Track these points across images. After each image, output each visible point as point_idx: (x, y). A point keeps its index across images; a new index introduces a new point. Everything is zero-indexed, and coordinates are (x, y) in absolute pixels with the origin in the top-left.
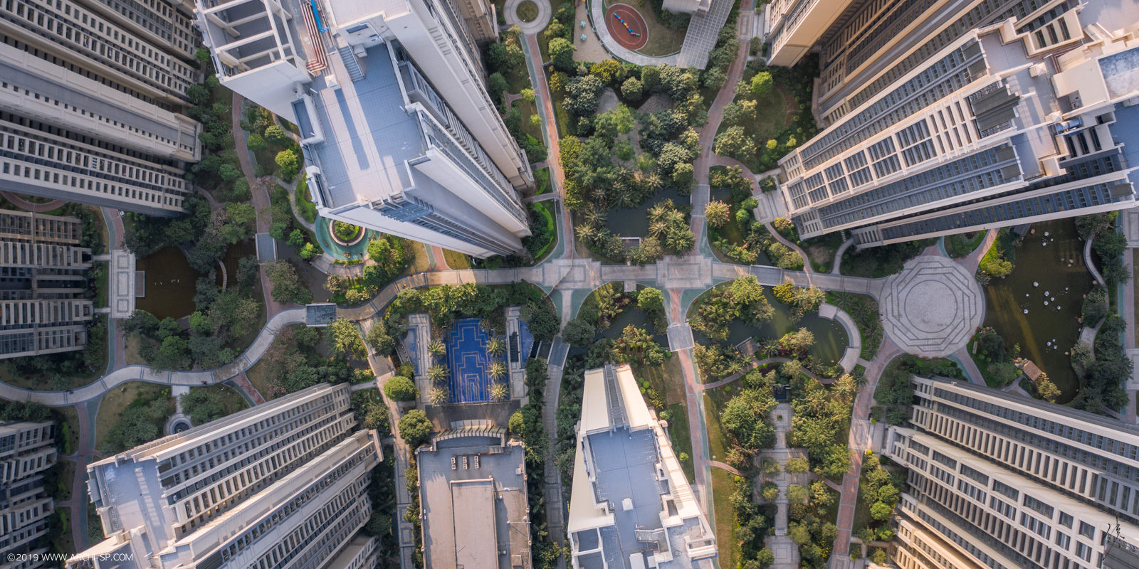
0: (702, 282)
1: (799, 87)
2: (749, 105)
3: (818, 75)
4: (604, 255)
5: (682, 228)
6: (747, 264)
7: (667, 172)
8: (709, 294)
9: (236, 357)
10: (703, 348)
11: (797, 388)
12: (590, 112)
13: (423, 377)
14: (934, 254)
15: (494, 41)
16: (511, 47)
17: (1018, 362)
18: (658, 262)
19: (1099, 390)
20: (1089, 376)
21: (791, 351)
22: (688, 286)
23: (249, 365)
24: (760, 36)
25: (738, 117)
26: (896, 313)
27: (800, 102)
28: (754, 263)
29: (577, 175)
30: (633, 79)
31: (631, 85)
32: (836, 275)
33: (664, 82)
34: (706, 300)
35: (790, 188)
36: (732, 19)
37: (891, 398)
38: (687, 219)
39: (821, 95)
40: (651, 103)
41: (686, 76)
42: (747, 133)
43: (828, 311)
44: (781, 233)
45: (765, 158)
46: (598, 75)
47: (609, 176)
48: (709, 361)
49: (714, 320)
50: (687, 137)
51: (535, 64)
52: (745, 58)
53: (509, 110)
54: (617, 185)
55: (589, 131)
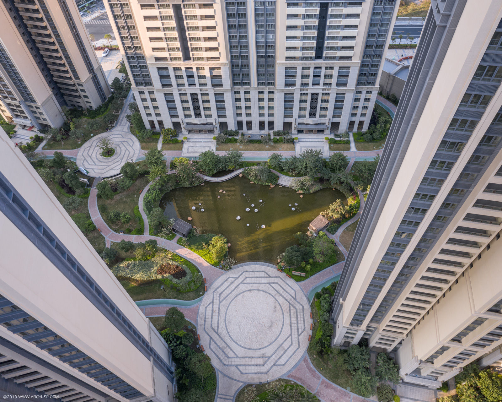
20: (321, 180)
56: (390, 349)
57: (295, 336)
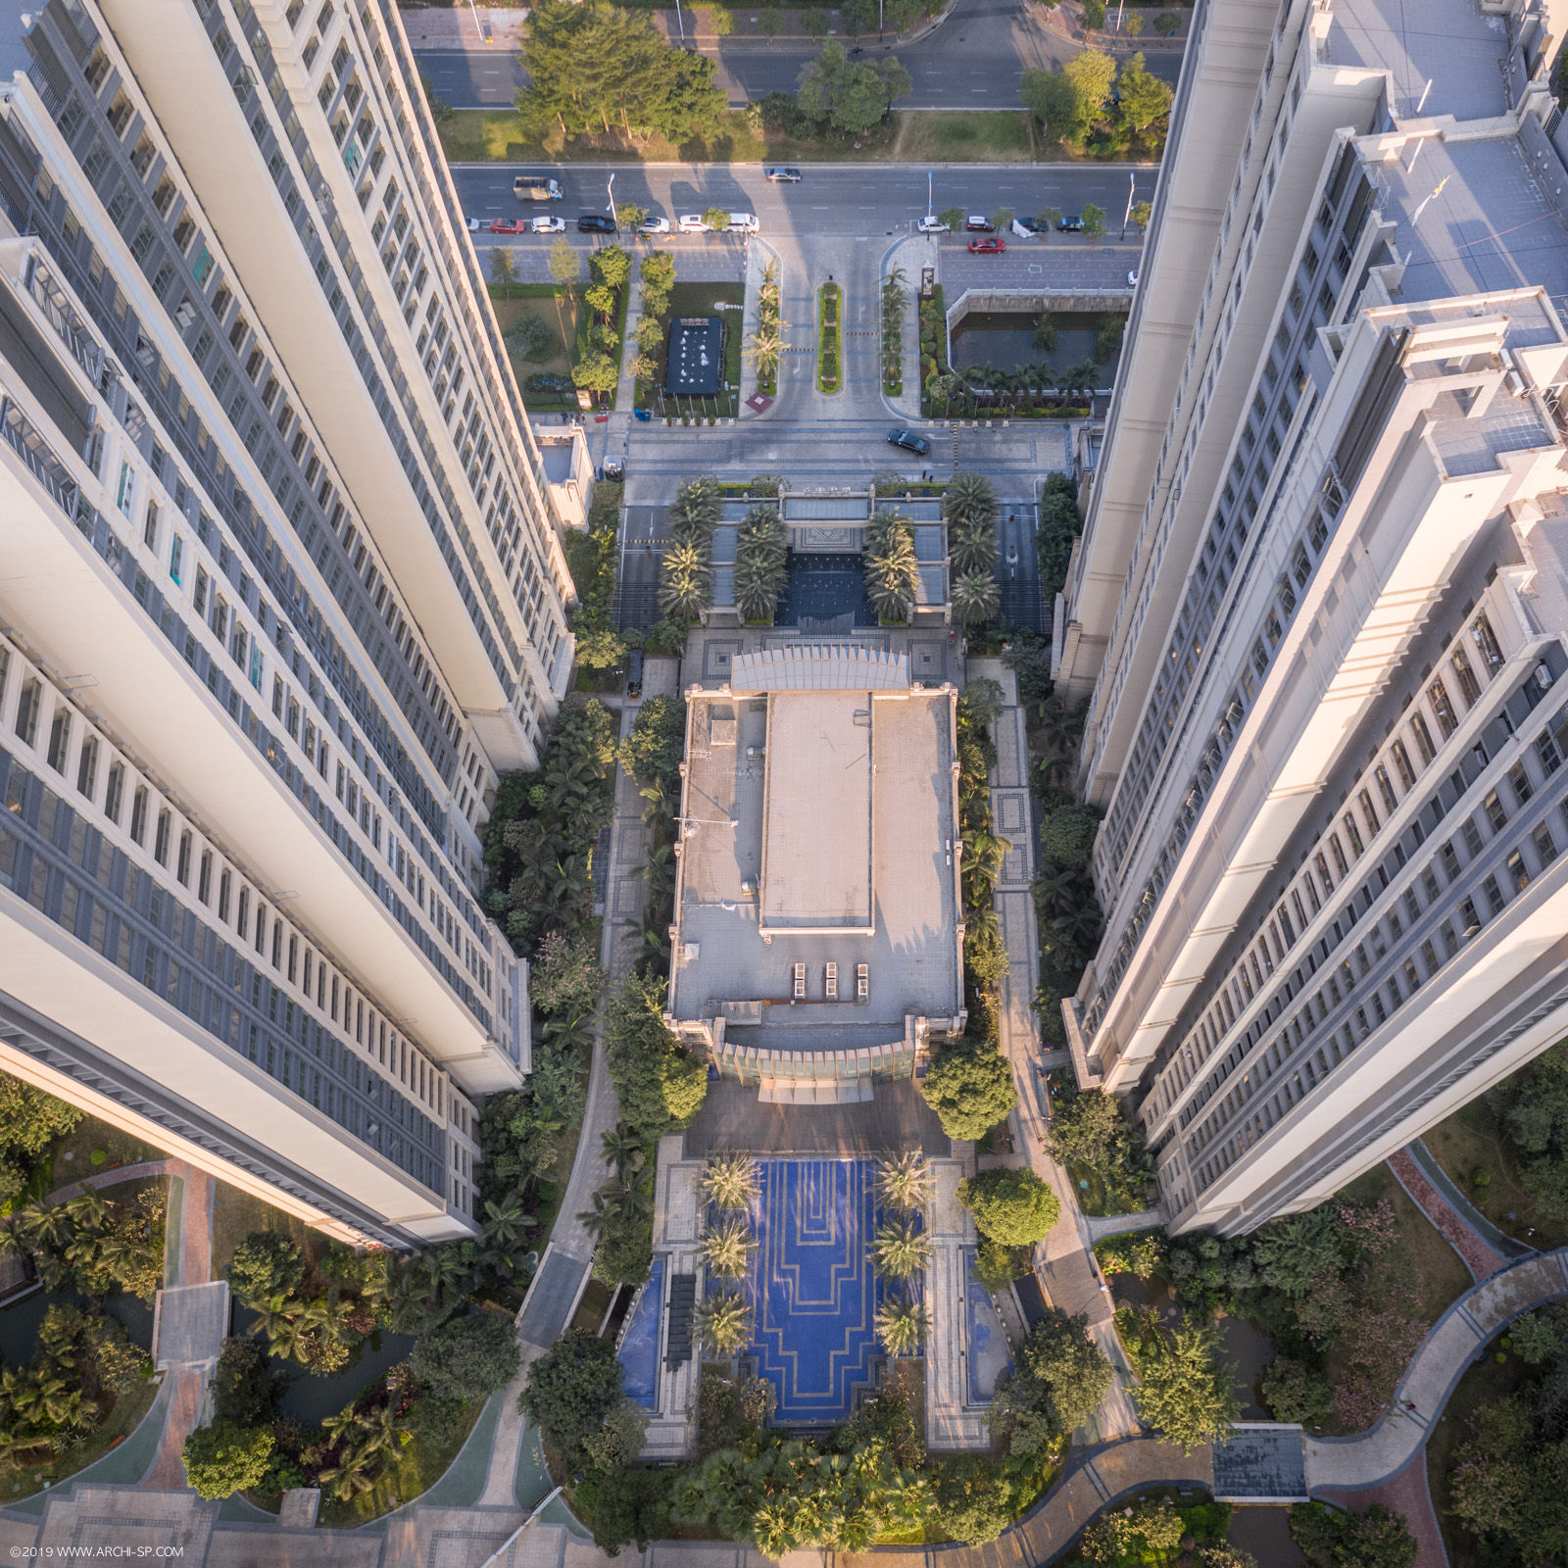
9: (1505, 1333)
13: (953, 1243)
23: (1464, 1305)
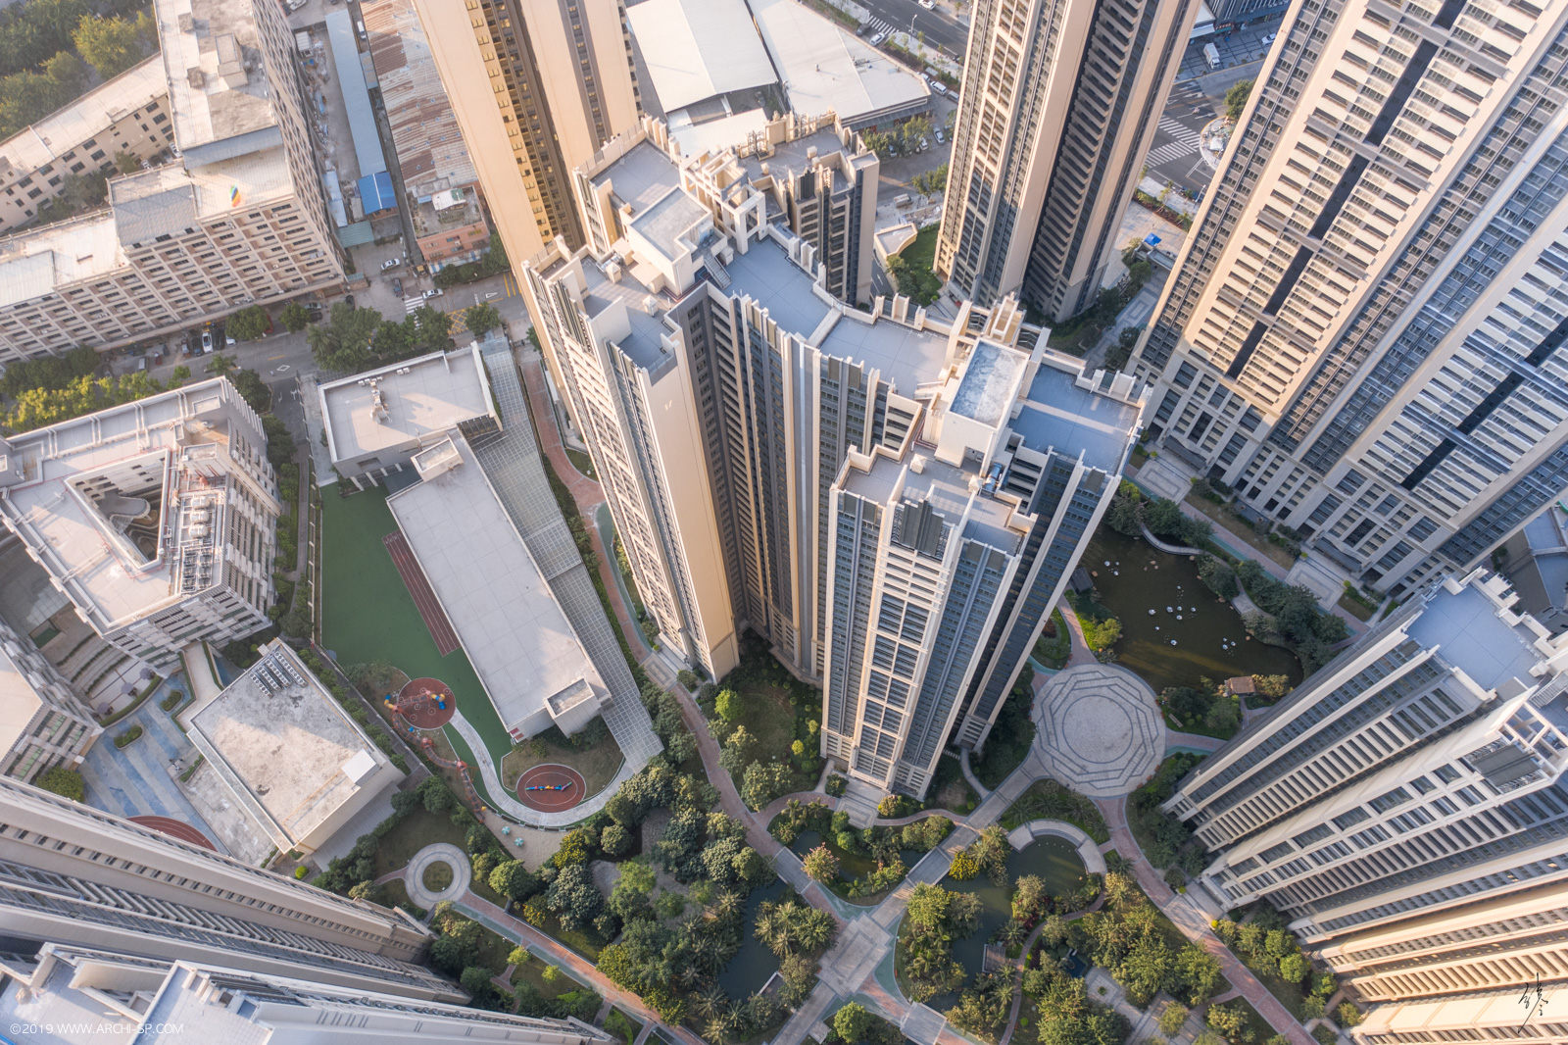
0: (882, 947)
1: (765, 672)
2: (738, 736)
3: (770, 645)
4: (760, 1031)
5: (804, 916)
6: (901, 879)
7: (732, 879)
8: (900, 949)
10: (956, 1010)
11: (1082, 942)
12: (598, 906)
14: (1044, 683)
15: (431, 942)
16: (454, 929)
17: (1223, 692)
18: (819, 976)
19: (1310, 637)
20: (1289, 636)
21: (1034, 913)
22: (873, 965)
24: (683, 667)
25: (740, 757)
26: (1078, 770)
27: (781, 684)
28: (906, 871)
29: (648, 982)
30: (607, 830)
31: (610, 837)
32: (989, 797)
33: (639, 801)
34: (905, 959)
35: (858, 768)
36: (641, 679)
37: (1167, 850)
38: (800, 902)
39: (791, 658)
40: (648, 832)
41: (653, 772)
42: (765, 763)
43: (1021, 837)
44: (897, 816)
45: (806, 766)
46: (568, 863)
47: (680, 946)
48: (976, 1015)
49: (933, 969)
50: (714, 826)
51: (495, 918)
52: (690, 699)
53: (514, 993)
54: (698, 947)
55: (616, 925)
56: (1212, 849)
57: (1127, 773)
